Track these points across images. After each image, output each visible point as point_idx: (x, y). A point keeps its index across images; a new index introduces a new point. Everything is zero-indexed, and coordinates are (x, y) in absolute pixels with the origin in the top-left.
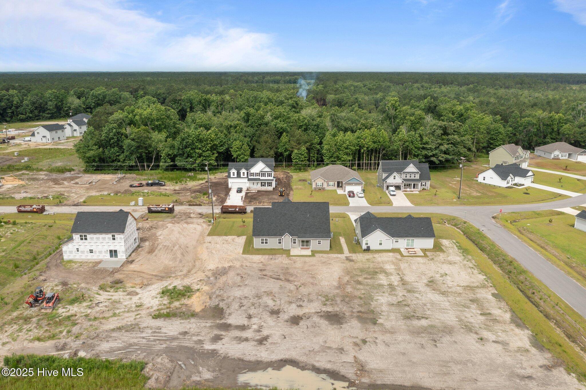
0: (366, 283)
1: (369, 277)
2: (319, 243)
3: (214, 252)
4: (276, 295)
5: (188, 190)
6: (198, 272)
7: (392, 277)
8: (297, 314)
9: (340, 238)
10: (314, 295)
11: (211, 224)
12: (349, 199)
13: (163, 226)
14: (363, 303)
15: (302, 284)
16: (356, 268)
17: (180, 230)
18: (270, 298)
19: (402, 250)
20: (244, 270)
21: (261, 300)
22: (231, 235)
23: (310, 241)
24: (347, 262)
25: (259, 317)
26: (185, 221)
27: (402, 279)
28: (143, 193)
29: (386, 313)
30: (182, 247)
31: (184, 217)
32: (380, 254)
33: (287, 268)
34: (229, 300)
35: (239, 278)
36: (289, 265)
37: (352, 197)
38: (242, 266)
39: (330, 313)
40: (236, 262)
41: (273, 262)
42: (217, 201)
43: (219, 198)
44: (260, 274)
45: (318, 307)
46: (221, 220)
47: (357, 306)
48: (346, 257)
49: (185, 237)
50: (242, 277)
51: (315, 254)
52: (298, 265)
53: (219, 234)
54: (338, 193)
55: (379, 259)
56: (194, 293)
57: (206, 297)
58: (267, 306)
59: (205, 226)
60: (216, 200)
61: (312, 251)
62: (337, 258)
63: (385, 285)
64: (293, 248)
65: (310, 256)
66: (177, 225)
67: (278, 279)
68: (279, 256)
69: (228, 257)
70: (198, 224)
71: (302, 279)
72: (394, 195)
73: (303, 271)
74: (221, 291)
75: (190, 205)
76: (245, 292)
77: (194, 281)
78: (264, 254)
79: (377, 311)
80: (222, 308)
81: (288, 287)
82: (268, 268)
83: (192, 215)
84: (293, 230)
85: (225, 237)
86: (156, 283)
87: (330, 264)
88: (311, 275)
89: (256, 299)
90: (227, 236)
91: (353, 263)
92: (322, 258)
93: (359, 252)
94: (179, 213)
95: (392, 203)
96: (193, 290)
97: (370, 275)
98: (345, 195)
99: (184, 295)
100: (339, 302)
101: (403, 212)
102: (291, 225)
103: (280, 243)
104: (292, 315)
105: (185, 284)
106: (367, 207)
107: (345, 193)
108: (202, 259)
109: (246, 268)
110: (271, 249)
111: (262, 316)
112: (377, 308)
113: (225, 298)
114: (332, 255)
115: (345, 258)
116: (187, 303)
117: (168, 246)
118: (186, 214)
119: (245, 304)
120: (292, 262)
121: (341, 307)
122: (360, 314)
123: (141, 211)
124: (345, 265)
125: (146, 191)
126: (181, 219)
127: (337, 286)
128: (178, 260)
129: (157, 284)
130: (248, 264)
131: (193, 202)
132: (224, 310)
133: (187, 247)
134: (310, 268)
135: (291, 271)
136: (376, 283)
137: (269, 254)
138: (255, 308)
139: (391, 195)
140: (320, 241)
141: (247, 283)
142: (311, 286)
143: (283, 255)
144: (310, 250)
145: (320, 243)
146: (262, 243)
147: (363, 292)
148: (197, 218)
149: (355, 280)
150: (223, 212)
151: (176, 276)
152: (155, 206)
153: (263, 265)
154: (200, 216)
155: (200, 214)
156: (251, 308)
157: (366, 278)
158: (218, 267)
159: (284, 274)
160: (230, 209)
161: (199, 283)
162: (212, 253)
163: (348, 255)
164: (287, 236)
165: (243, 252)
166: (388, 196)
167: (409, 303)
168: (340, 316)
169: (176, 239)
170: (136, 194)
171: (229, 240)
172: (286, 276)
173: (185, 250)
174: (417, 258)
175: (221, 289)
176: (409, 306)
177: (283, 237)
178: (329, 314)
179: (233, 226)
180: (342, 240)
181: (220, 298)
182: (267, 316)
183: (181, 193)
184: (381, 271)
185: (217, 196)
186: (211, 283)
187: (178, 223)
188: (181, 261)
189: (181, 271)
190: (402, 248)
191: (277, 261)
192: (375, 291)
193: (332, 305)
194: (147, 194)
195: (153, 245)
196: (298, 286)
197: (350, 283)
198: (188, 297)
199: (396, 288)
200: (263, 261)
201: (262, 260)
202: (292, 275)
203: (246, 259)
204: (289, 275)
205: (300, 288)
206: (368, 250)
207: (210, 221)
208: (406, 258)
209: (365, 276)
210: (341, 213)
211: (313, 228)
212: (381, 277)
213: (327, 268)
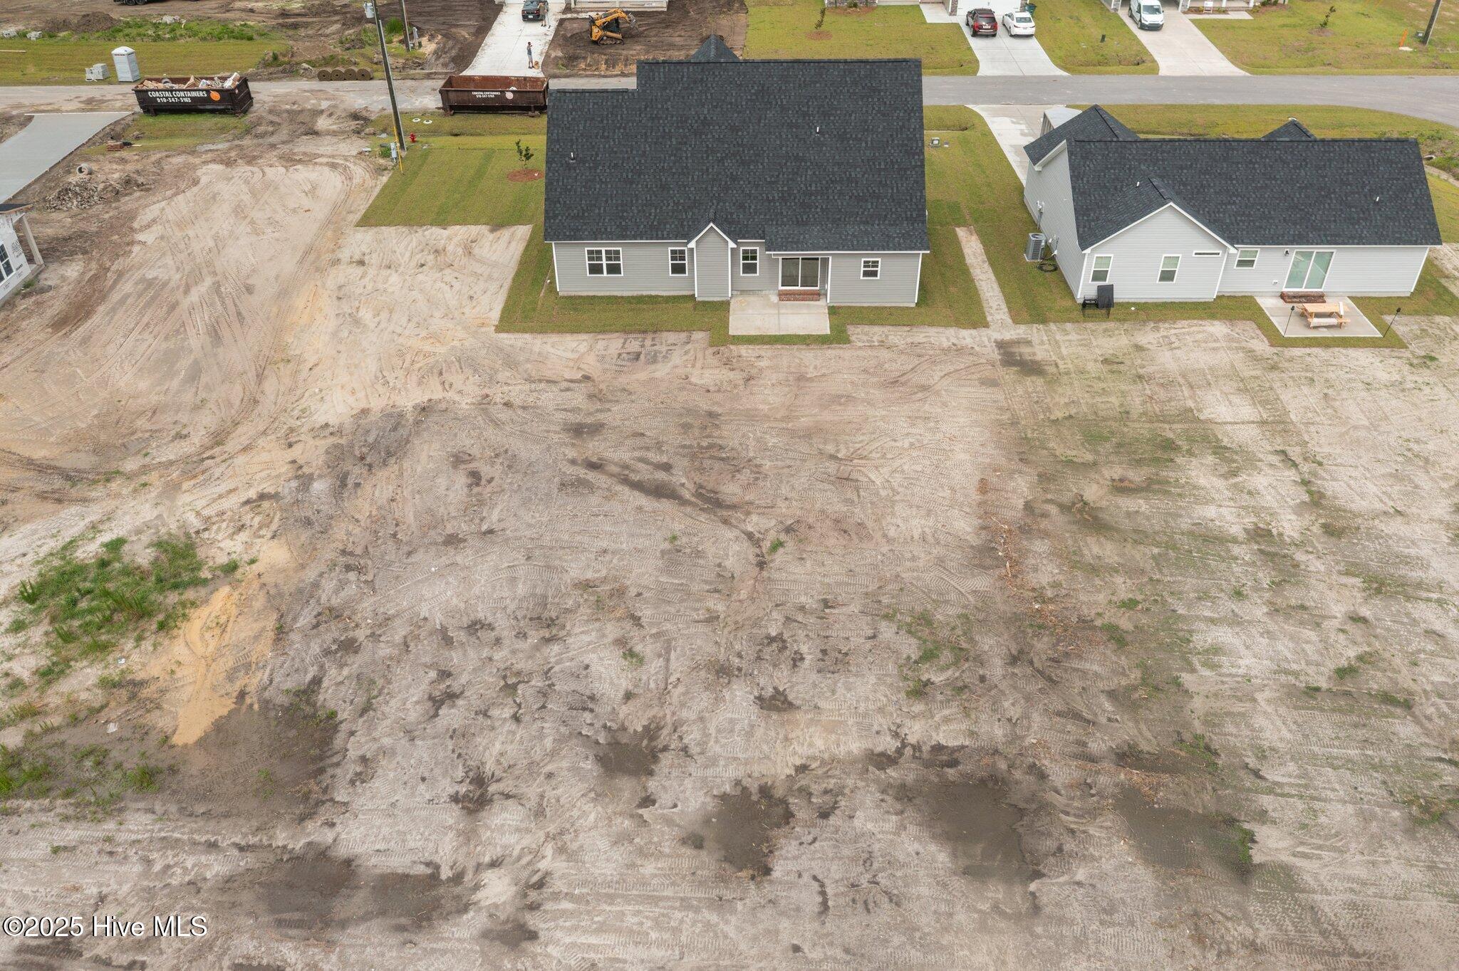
0: (1126, 524)
1: (1137, 476)
2: (866, 274)
3: (366, 315)
4: (646, 613)
5: (336, 13)
6: (261, 442)
7: (1260, 481)
8: (757, 769)
9: (961, 232)
10: (855, 608)
11: (390, 164)
12: (975, 43)
13: (179, 174)
14: (1135, 675)
15: (788, 530)
16: (1058, 414)
17: (246, 198)
18: (612, 630)
19: (1269, 303)
20: (490, 432)
21: (556, 648)
22: (464, 222)
23: (825, 261)
24: (1009, 375)
25: (533, 803)
26: (285, 149)
27: (1316, 500)
28: (156, 26)
29: (1292, 767)
30: (226, 289)
31: (284, 133)
32: (1168, 330)
33: (711, 415)
34: (384, 651)
35: (461, 480)
36: (719, 397)
37: (987, 36)
38: (484, 402)
39: (953, 763)
40: (456, 379)
41: (642, 375)
42: (438, 57)
43: (450, 43)
44: (571, 453)
45: (881, 710)
46: (437, 142)
47: (1108, 706)
48: (1001, 345)
49: (257, 232)
50: (475, 476)
51: (851, 330)
52: (768, 396)
53: (412, 219)
54: (929, 21)
55: (1166, 361)
56: (203, 592)
57: (257, 626)
58: (587, 702)
59: (359, 172)
60: (435, 52)
61: (833, 311)
62: (959, 350)
63: (1235, 540)
64: (743, 292)
65: (822, 340)
66: (243, 169)
67: (660, 491)
68: (671, 337)
69: (427, 348)
70: (333, 166)
71: (784, 490)
72: (1155, 28)
73: (793, 433)
74: (352, 576)
75: (323, 77)
76: (476, 590)
77: (226, 504)
78: (602, 329)
79: (1233, 752)
80: (333, 715)
81: (710, 549)
82: (614, 415)
83: (322, 123)
84: (742, 206)
85: (435, 234)
86: (27, 520)
87: (924, 388)
88: (832, 467)
89: (534, 637)
90: (443, 224)
91: (1040, 381)
92: (885, 354)
93: (1063, 317)
94: (270, 112)
95: (1154, 61)
96: (205, 574)
97: (1139, 463)
98: (957, 26)
99: (139, 611)
100: (996, 669)
101: (1209, 101)
102: (734, 178)
103: (678, 269)
104: (725, 777)
105: (173, 527)
106: (1055, 79)
107: (953, 20)
108: (300, 360)
109: (504, 415)
110: (640, 299)
111: (550, 794)
112: (1230, 728)
113: (361, 634)
114: (932, 331)
115: (996, 356)
116: (140, 676)
117: (165, 284)
118: (301, 118)
119: (464, 679)
120: (737, 376)
121: (1015, 713)
122: (1137, 776)
123: (118, 104)
124: (998, 395)
125: (168, 19)
126: (272, 140)
127: (974, 541)
128: (184, 364)
129: (28, 528)
130: (518, 392)
131: (344, 62)
132: (335, 729)
133: (249, 290)
134: (827, 416)
135: (730, 436)
136: (1185, 523)
137: (626, 330)
138: (516, 718)
139: (1143, 27)
140: (875, 264)
141: (494, 517)
142: (833, 540)
143: (698, 335)
144: (822, 304)
145: (874, 274)
146: (595, 269)
147: (1123, 587)
148: (343, 132)
149: (1066, 498)
150: (452, 108)
151: (145, 469)
152: (169, 85)
153: (591, 397)
154: (353, 124)
155: (355, 116)
156: (495, 712)
157: (1121, 488)
158: (365, 412)
159: (693, 457)
160: (479, 95)
161: (247, 519)
162: (357, 322)
163: (1012, 332)
164: (712, 238)
165: (502, 319)
166: (1130, 32)
167: (1405, 679)
168: (1016, 797)
169: (211, 244)
170: (127, 31)
171: (450, 248)
172: (701, 470)
173: (231, 308)
174: (1352, 352)
175: (351, 562)
176: (1407, 705)
177: (692, 244)
178: (951, 772)
179: (480, 174)
180: (972, 247)
181: (332, 633)
182: (583, 786)
183: (306, 25)
184: (1191, 440)
185: (444, 36)
186: (308, 522)
187: (251, 160)
188: (194, 375)
189: (180, 436)
190: (1263, 294)
191: (661, 371)
192: (1189, 583)
193: (961, 689)
194: (173, 30)
195: (95, 278)
196: (766, 545)
197: (1044, 524)
198: (162, 626)
199: (1300, 556)
200: (595, 374)
201: (591, 365)
202: (733, 465)
203: (510, 362)
204: (717, 465)
205: (779, 557)
206: (1103, 303)
207: (386, 153)
208: (1297, 352)
209: (1117, 472)
210: (946, 109)
211: (841, 193)
212: (1202, 482)
213: (913, 420)
